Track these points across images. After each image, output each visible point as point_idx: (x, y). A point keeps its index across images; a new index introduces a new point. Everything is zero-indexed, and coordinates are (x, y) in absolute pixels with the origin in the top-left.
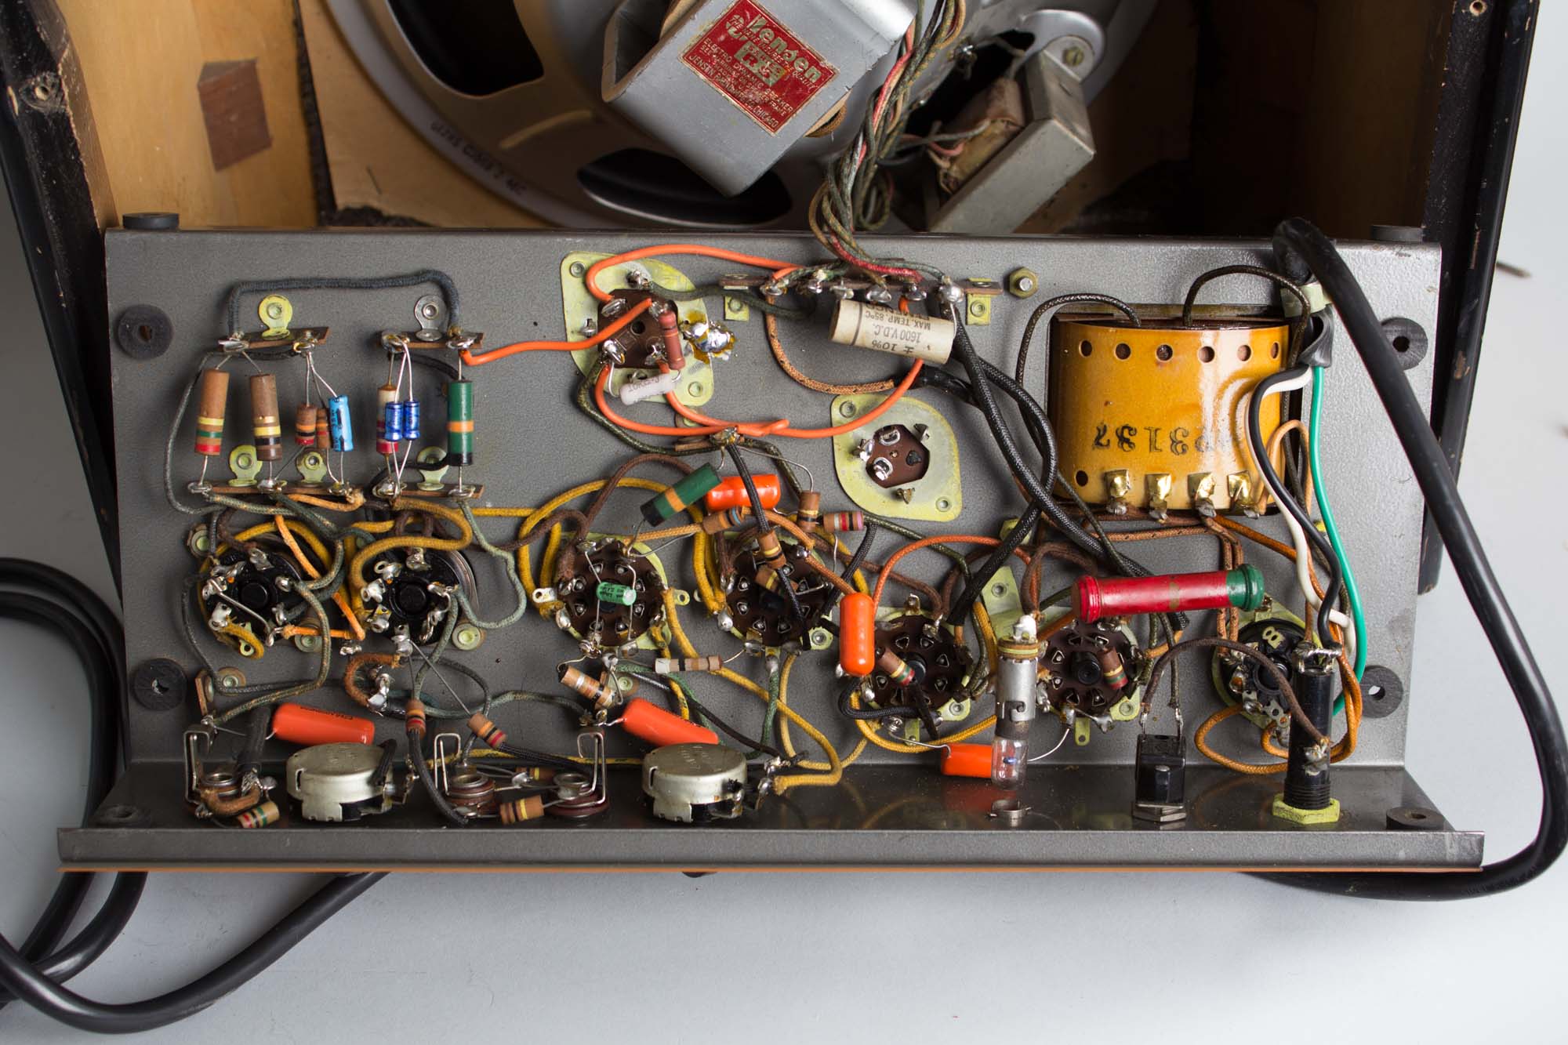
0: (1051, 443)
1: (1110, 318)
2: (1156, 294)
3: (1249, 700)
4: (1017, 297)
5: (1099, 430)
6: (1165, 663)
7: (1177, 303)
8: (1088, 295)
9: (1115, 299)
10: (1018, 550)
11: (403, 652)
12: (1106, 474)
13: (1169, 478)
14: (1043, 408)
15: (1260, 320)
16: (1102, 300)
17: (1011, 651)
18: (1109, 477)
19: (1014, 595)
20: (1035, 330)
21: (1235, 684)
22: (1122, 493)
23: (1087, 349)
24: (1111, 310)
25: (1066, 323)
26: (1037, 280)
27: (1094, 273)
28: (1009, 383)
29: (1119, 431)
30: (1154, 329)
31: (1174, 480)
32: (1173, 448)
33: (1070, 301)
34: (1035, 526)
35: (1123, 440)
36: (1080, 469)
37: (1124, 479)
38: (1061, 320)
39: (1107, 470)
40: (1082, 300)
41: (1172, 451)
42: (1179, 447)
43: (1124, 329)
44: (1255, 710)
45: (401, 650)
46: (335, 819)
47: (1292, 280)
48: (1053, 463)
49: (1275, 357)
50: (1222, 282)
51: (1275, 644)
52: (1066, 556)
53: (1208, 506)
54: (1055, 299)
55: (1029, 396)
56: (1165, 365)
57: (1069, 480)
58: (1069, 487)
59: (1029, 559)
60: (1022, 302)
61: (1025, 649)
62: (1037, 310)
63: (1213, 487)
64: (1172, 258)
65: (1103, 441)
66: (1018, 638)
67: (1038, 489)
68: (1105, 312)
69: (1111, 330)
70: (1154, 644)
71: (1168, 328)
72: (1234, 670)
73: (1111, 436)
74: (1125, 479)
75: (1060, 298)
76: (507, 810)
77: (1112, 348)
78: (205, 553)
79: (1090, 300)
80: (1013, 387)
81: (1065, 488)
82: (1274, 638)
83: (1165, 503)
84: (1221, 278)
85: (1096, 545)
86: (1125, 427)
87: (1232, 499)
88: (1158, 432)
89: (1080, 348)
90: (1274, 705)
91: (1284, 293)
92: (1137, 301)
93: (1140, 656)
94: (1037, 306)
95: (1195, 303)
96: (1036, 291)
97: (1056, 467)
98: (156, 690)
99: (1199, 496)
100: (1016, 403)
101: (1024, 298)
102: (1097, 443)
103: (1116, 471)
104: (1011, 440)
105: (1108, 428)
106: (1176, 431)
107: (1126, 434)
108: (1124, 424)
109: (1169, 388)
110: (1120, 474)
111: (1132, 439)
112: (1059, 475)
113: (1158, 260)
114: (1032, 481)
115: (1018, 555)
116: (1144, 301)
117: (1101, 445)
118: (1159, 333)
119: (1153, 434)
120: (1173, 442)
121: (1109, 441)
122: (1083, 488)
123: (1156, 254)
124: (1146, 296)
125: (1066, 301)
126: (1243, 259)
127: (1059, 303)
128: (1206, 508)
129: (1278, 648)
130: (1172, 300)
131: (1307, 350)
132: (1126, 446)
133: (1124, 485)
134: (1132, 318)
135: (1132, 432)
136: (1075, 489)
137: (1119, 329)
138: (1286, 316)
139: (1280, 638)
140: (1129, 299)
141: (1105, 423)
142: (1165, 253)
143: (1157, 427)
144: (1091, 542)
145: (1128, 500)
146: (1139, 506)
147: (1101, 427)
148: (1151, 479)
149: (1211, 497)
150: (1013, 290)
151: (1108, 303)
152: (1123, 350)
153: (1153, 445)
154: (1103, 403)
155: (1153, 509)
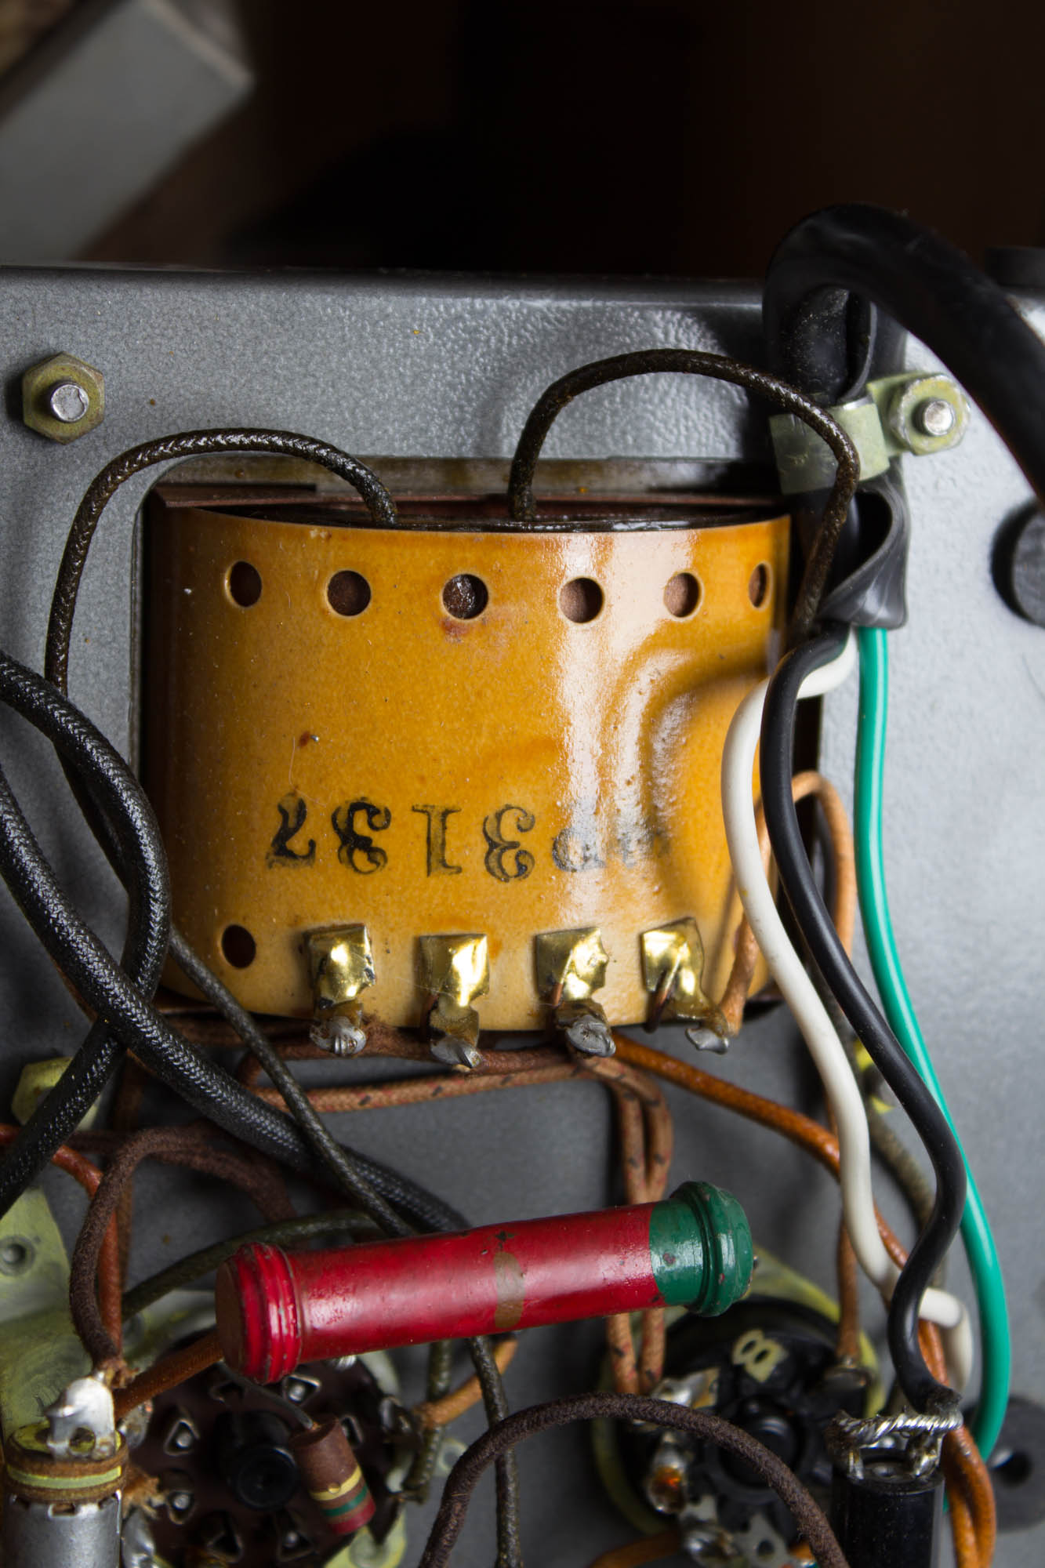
0: (150, 855)
1: (309, 499)
2: (434, 430)
3: (696, 1524)
4: (47, 440)
5: (283, 811)
6: (481, 1466)
7: (492, 455)
8: (248, 432)
9: (324, 445)
10: (63, 1152)
12: (306, 936)
13: (483, 945)
14: (126, 756)
15: (712, 500)
16: (286, 449)
17: (42, 1480)
18: (315, 946)
19: (55, 1266)
20: (99, 533)
21: (662, 1488)
22: (351, 991)
23: (248, 585)
24: (309, 475)
25: (185, 512)
26: (101, 389)
27: (264, 372)
28: (26, 686)
29: (342, 818)
30: (436, 529)
31: (495, 950)
32: (493, 863)
33: (197, 449)
34: (108, 1085)
35: (352, 842)
36: (233, 922)
37: (356, 950)
38: (171, 504)
39: (310, 924)
40: (231, 446)
41: (490, 870)
42: (509, 861)
43: (350, 531)
44: (713, 1550)
47: (807, 391)
48: (157, 910)
49: (758, 602)
50: (612, 396)
51: (761, 1372)
52: (198, 1161)
53: (594, 1024)
54: (153, 445)
55: (84, 722)
56: (467, 631)
57: (203, 949)
58: (203, 973)
59: (95, 1176)
60: (59, 451)
61: (83, 1473)
62: (102, 476)
63: (602, 967)
64: (476, 330)
65: (297, 844)
66: (60, 1446)
67: (116, 988)
68: (292, 480)
69: (314, 532)
70: (441, 1385)
71: (471, 528)
72: (654, 1444)
73: (318, 829)
74: (360, 951)
75: (166, 440)
77: (319, 581)
79: (254, 446)
80: (38, 697)
81: (191, 974)
82: (762, 1356)
83: (473, 1015)
84: (607, 387)
85: (281, 1134)
86: (356, 806)
87: (653, 997)
88: (451, 818)
89: (226, 582)
90: (760, 1529)
91: (781, 427)
92: (381, 451)
93: (406, 1426)
94: (103, 464)
95: (542, 456)
96: (98, 421)
97: (165, 922)
99: (565, 995)
100: (47, 745)
101: (65, 441)
102: (281, 849)
103: (334, 928)
104: (36, 850)
105: (309, 809)
106: (499, 816)
107: (361, 825)
108: (353, 796)
109: (479, 694)
110: (344, 938)
111: (379, 840)
112: (176, 940)
113: (439, 334)
114: (99, 968)
115: (64, 1165)
116: (402, 449)
117: (292, 855)
118: (450, 540)
119: (436, 824)
120: (493, 845)
121: (312, 844)
122: (242, 972)
123: (432, 319)
124: (405, 437)
125: (186, 451)
126: (666, 333)
127: (164, 457)
128: (588, 1032)
129: (772, 1379)
130: (477, 447)
131: (848, 583)
132: (360, 857)
133: (358, 968)
134: (371, 499)
135: (378, 820)
136: (218, 974)
137: (336, 531)
138: (787, 489)
139: (776, 1354)
140: (357, 443)
141: (303, 794)
142: (459, 318)
143: (451, 803)
144: (268, 1124)
145: (369, 1008)
146: (402, 1023)
147: (291, 805)
148: (431, 951)
149: (598, 997)
150: (31, 419)
151: (305, 455)
152: (350, 591)
153: (436, 857)
154: (295, 740)
155: (439, 1035)
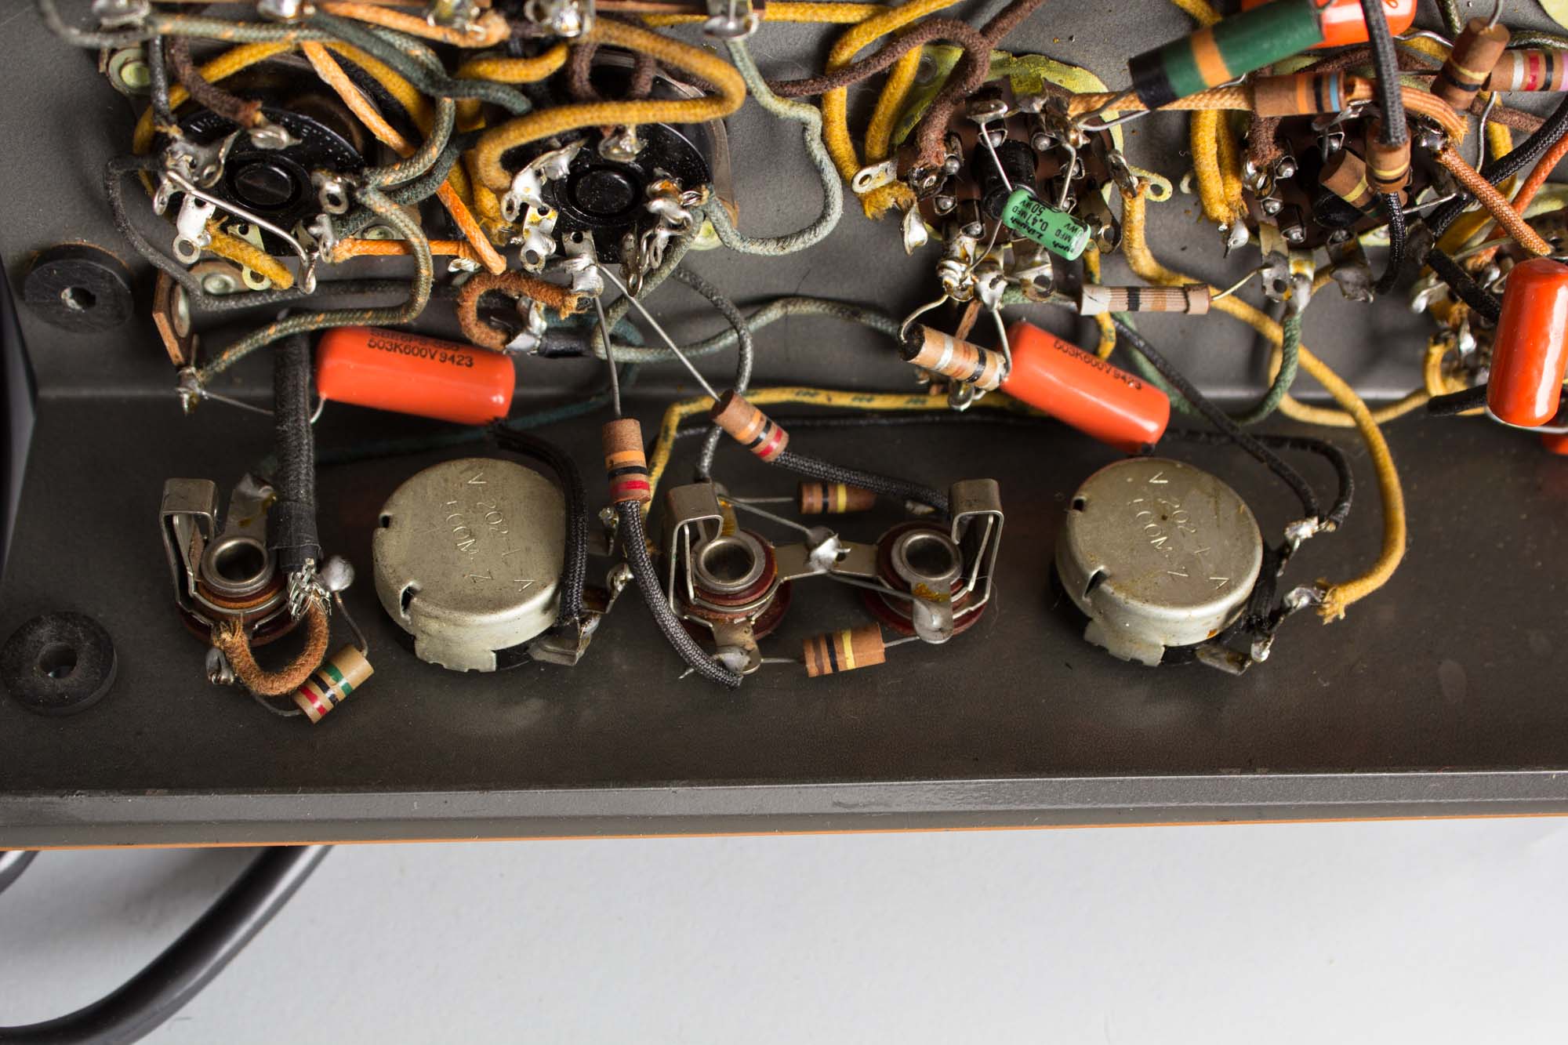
11: (582, 291)
45: (580, 288)
46: (482, 668)
76: (818, 658)
78: (144, 96)
98: (71, 303)
